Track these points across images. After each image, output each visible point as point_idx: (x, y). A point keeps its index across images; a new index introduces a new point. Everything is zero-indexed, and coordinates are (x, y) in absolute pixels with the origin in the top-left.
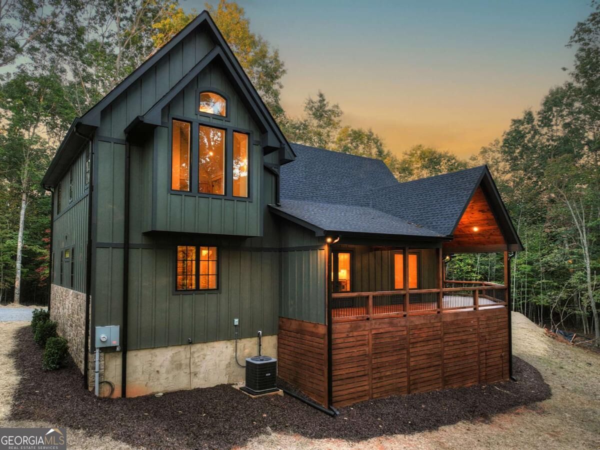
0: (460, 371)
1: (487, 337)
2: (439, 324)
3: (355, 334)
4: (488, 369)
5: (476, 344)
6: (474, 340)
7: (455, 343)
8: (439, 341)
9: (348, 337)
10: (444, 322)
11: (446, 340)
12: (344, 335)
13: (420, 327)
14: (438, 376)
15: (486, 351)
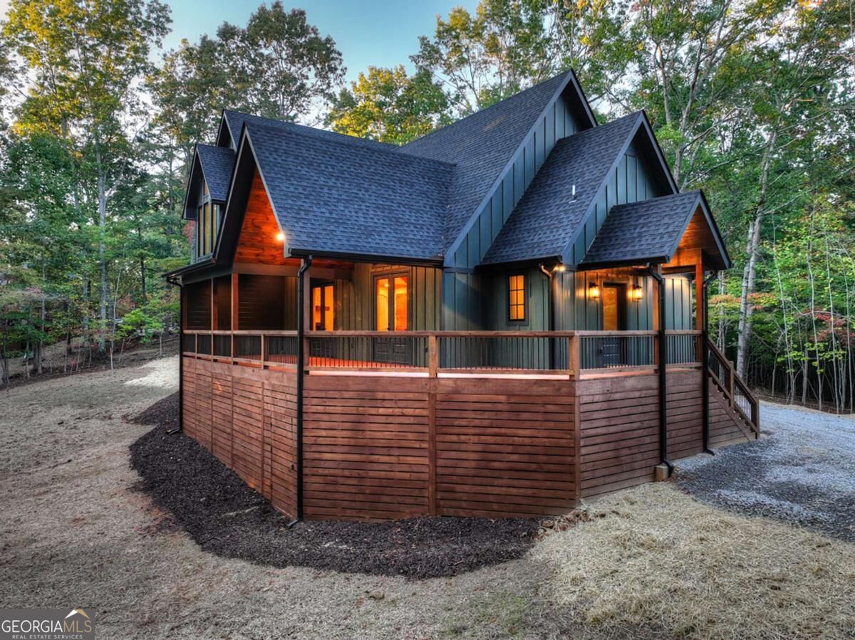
4: (274, 480)
5: (261, 425)
6: (259, 417)
7: (241, 411)
10: (233, 377)
13: (219, 376)
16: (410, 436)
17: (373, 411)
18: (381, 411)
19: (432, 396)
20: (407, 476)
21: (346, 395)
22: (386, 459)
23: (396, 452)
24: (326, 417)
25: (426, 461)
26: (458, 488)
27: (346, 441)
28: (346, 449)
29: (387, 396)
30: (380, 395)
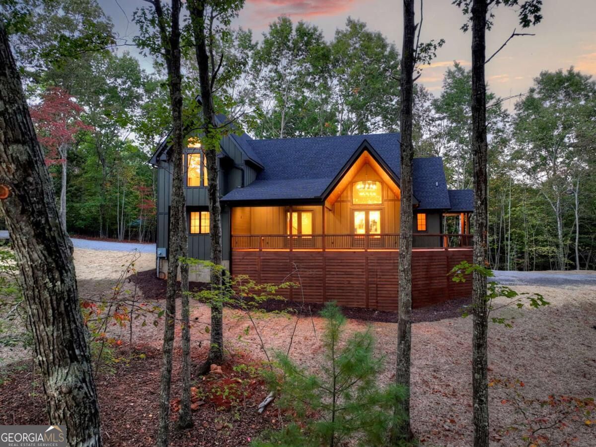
0: (343, 294)
1: (378, 273)
2: (321, 258)
3: (248, 258)
4: (379, 298)
5: (364, 276)
6: (361, 273)
7: (338, 273)
8: (321, 270)
9: (243, 259)
10: (325, 257)
11: (327, 270)
12: (241, 258)
13: (302, 258)
14: (319, 294)
15: (377, 285)
16: (442, 272)
17: (432, 264)
18: (434, 264)
19: (447, 257)
20: (440, 287)
21: (425, 258)
22: (436, 281)
23: (438, 278)
24: (418, 268)
25: (446, 281)
26: (454, 289)
27: (424, 276)
28: (424, 279)
29: (436, 258)
30: (434, 258)
